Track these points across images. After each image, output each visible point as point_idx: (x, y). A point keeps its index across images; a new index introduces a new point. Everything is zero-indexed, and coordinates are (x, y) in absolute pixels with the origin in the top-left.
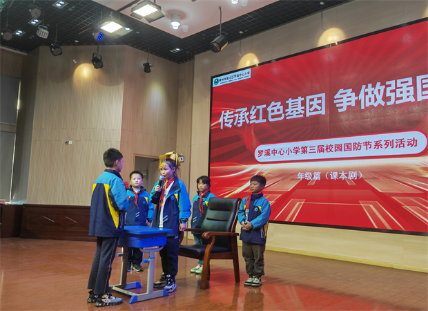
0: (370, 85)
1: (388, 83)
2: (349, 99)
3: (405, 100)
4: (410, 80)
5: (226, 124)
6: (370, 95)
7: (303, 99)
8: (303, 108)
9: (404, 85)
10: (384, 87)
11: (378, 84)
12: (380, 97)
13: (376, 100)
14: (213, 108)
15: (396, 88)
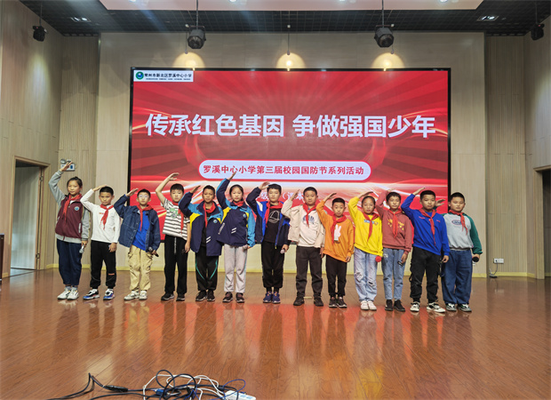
0: (326, 116)
1: (342, 117)
2: (307, 126)
3: (355, 135)
4: (360, 118)
5: (155, 131)
6: (326, 125)
7: (260, 118)
8: (260, 127)
9: (355, 122)
10: (338, 120)
11: (334, 116)
12: (335, 129)
13: (331, 131)
14: (134, 108)
15: (349, 123)
